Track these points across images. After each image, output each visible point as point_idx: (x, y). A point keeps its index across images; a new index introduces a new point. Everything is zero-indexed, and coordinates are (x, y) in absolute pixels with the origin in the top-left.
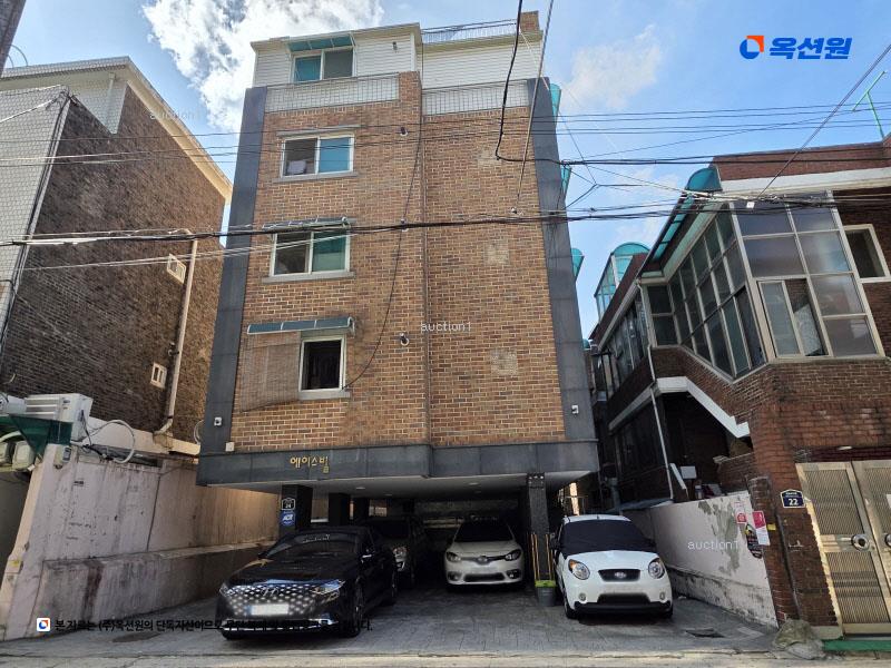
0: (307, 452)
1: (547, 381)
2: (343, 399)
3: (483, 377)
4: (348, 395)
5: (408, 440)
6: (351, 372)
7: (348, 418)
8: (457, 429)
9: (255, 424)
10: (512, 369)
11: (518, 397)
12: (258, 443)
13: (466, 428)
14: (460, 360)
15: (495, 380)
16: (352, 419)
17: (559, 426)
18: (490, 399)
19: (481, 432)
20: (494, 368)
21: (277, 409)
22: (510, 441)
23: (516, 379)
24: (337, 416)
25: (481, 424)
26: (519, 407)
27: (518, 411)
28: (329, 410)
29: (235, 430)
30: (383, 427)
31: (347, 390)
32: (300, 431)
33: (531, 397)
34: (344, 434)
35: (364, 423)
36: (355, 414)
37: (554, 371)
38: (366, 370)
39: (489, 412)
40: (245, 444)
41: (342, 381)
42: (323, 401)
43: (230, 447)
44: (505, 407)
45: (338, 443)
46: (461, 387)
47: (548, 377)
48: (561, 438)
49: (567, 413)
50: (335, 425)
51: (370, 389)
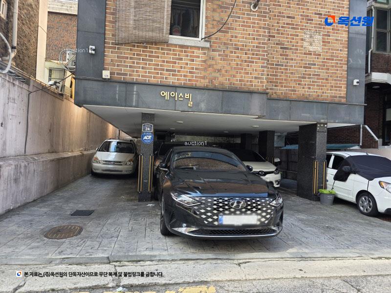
0: (174, 87)
1: (339, 60)
2: (203, 48)
3: (297, 50)
4: (207, 45)
5: (253, 88)
6: (210, 26)
7: (207, 65)
8: (276, 86)
9: (127, 58)
10: (317, 47)
11: (319, 69)
12: (130, 75)
13: (282, 86)
14: (282, 34)
15: (305, 54)
16: (210, 66)
17: (343, 93)
18: (301, 67)
19: (293, 91)
20: (305, 44)
21: (146, 47)
22: (311, 99)
23: (320, 55)
24: (198, 62)
25: (293, 84)
26: (319, 75)
27: (317, 79)
28: (191, 56)
29: (108, 60)
30: (234, 76)
31: (206, 41)
32: (167, 70)
33: (328, 69)
34: (204, 78)
35: (219, 71)
36: (213, 62)
37: (345, 53)
38: (223, 27)
39: (299, 77)
40: (118, 74)
41: (202, 32)
42: (187, 47)
43: (106, 74)
44: (310, 75)
45: (199, 84)
46: (281, 55)
47: (340, 57)
48: (343, 101)
49: (349, 84)
50: (197, 69)
51: (225, 44)
